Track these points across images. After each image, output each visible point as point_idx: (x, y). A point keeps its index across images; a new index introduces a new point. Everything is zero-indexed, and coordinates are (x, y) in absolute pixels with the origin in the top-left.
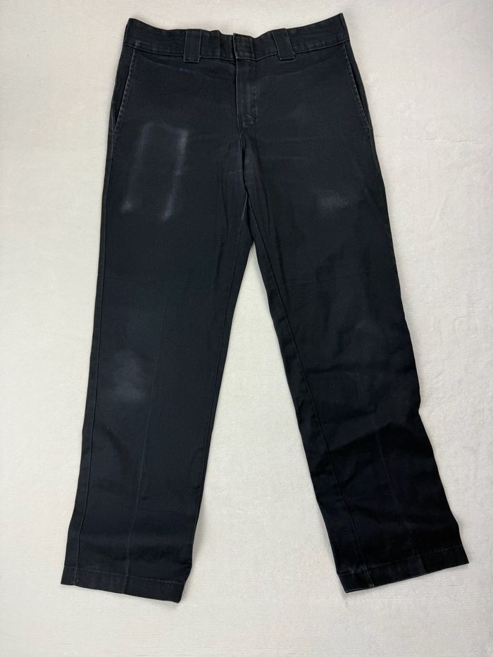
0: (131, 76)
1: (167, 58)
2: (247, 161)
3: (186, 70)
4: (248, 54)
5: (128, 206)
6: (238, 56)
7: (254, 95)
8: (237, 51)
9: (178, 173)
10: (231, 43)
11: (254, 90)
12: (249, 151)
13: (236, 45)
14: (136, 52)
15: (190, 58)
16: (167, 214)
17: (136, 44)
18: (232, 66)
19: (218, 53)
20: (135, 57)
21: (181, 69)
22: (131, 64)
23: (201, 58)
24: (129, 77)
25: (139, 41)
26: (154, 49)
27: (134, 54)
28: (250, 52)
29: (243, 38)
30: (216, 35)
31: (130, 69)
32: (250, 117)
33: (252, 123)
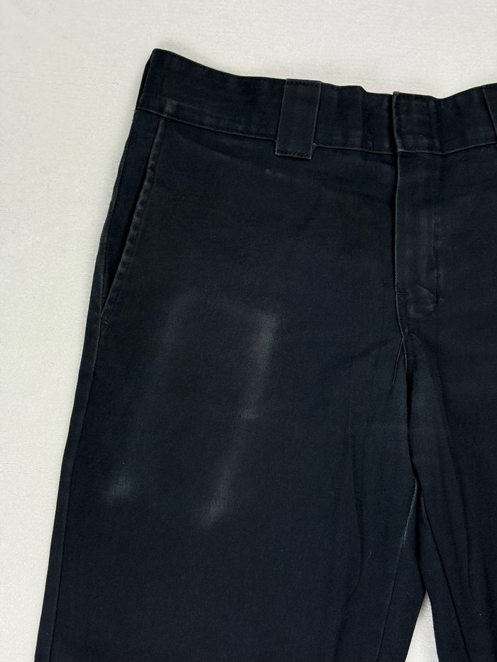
0: (150, 181)
1: (236, 142)
2: (419, 403)
3: (281, 175)
4: (425, 141)
5: (121, 487)
6: (404, 146)
7: (436, 237)
8: (400, 135)
9: (248, 414)
10: (386, 114)
11: (437, 225)
12: (424, 380)
13: (399, 120)
14: (165, 126)
15: (289, 149)
16: (215, 510)
17: (168, 109)
18: (387, 168)
19: (356, 138)
20: (162, 136)
21: (268, 171)
22: (153, 152)
23: (316, 149)
24: (146, 183)
25: (174, 102)
26: (207, 120)
27: (160, 130)
28: (430, 136)
29: (414, 102)
30: (353, 94)
31: (151, 162)
32: (425, 292)
33: (431, 307)
